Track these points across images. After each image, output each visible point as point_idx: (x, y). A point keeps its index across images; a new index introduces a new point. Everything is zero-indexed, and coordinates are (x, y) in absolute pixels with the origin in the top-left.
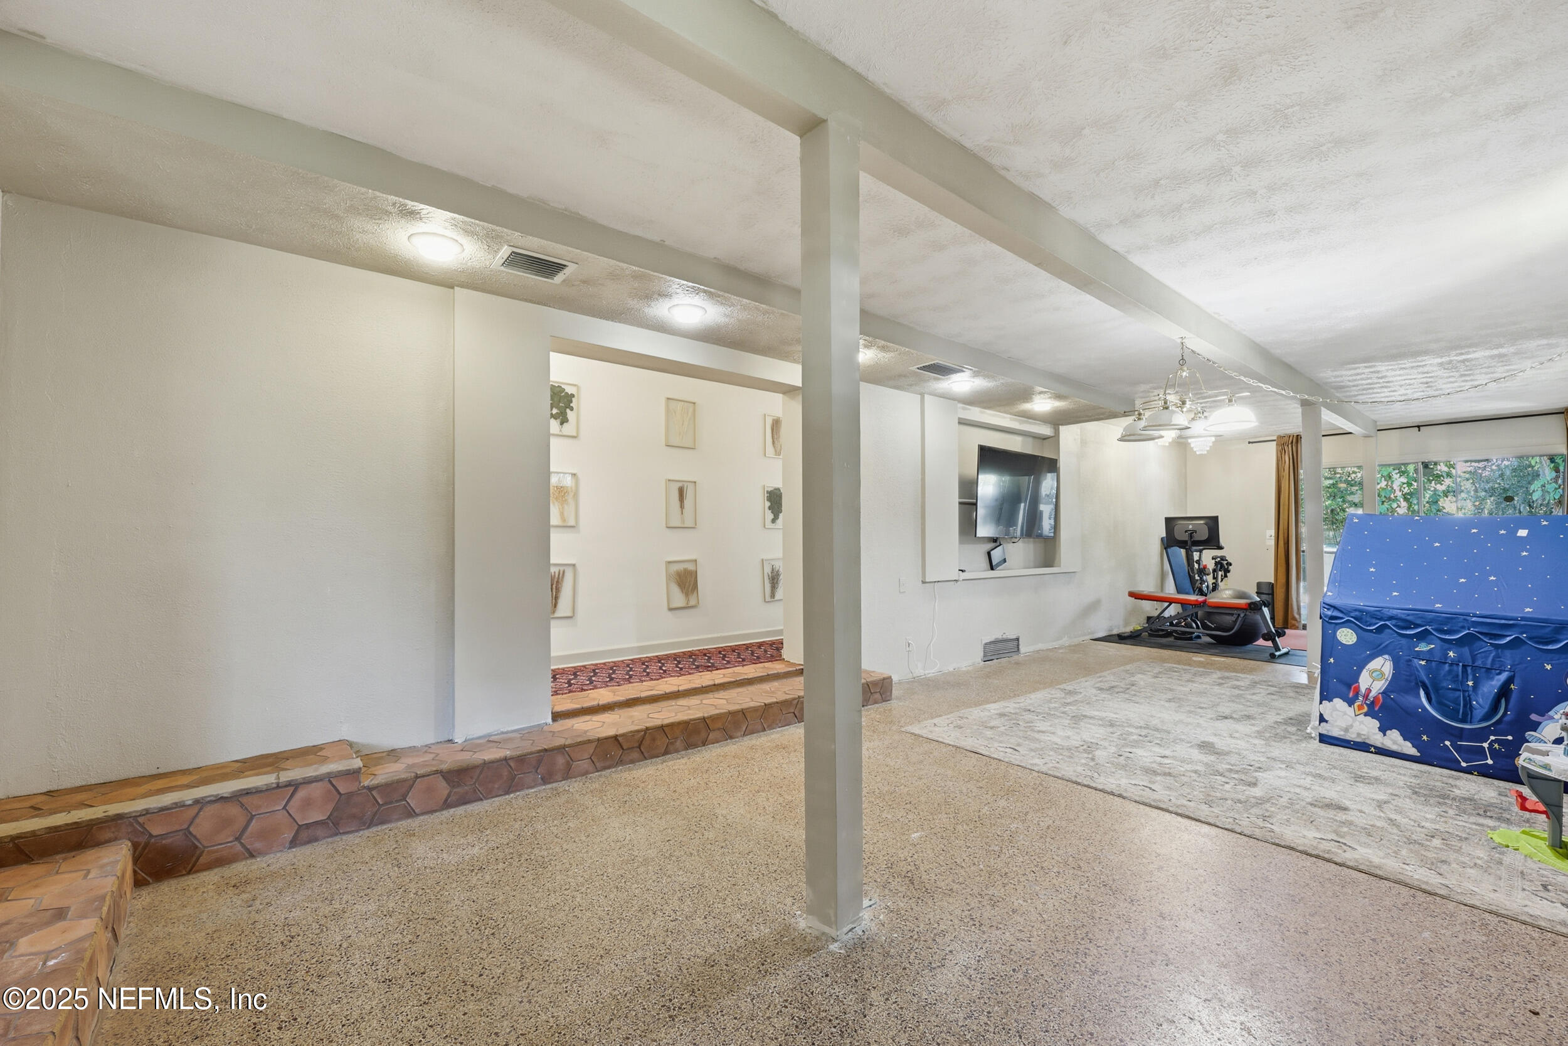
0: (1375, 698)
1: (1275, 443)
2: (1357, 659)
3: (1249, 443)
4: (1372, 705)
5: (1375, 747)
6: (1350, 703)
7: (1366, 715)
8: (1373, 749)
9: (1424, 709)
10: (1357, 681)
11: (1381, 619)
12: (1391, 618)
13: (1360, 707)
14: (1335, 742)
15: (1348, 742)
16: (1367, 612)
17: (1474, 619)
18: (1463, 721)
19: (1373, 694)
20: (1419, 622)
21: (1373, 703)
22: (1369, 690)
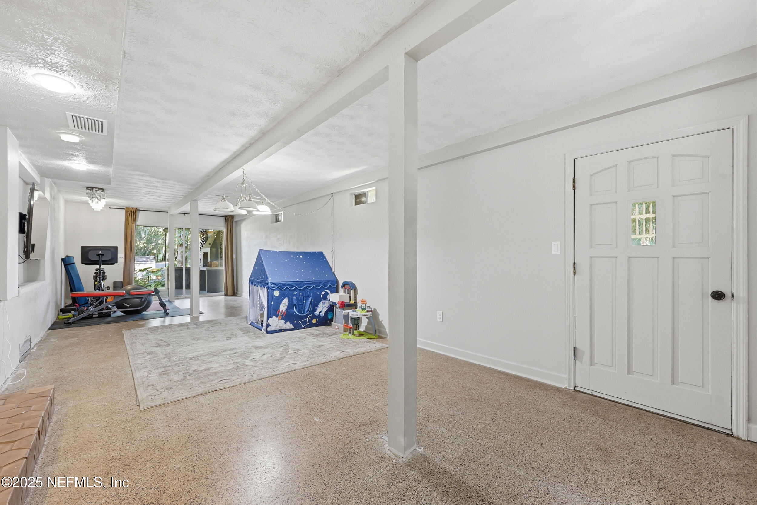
0: (284, 313)
1: (124, 210)
2: (279, 300)
3: (110, 208)
4: (282, 316)
5: (284, 330)
6: (277, 316)
7: (281, 319)
8: (283, 330)
9: (295, 313)
10: (279, 309)
11: (286, 286)
12: (288, 285)
13: (280, 317)
14: (273, 332)
15: (276, 330)
16: (282, 284)
17: (305, 282)
18: (303, 314)
19: (283, 312)
20: (294, 285)
21: (283, 315)
22: (282, 311)
